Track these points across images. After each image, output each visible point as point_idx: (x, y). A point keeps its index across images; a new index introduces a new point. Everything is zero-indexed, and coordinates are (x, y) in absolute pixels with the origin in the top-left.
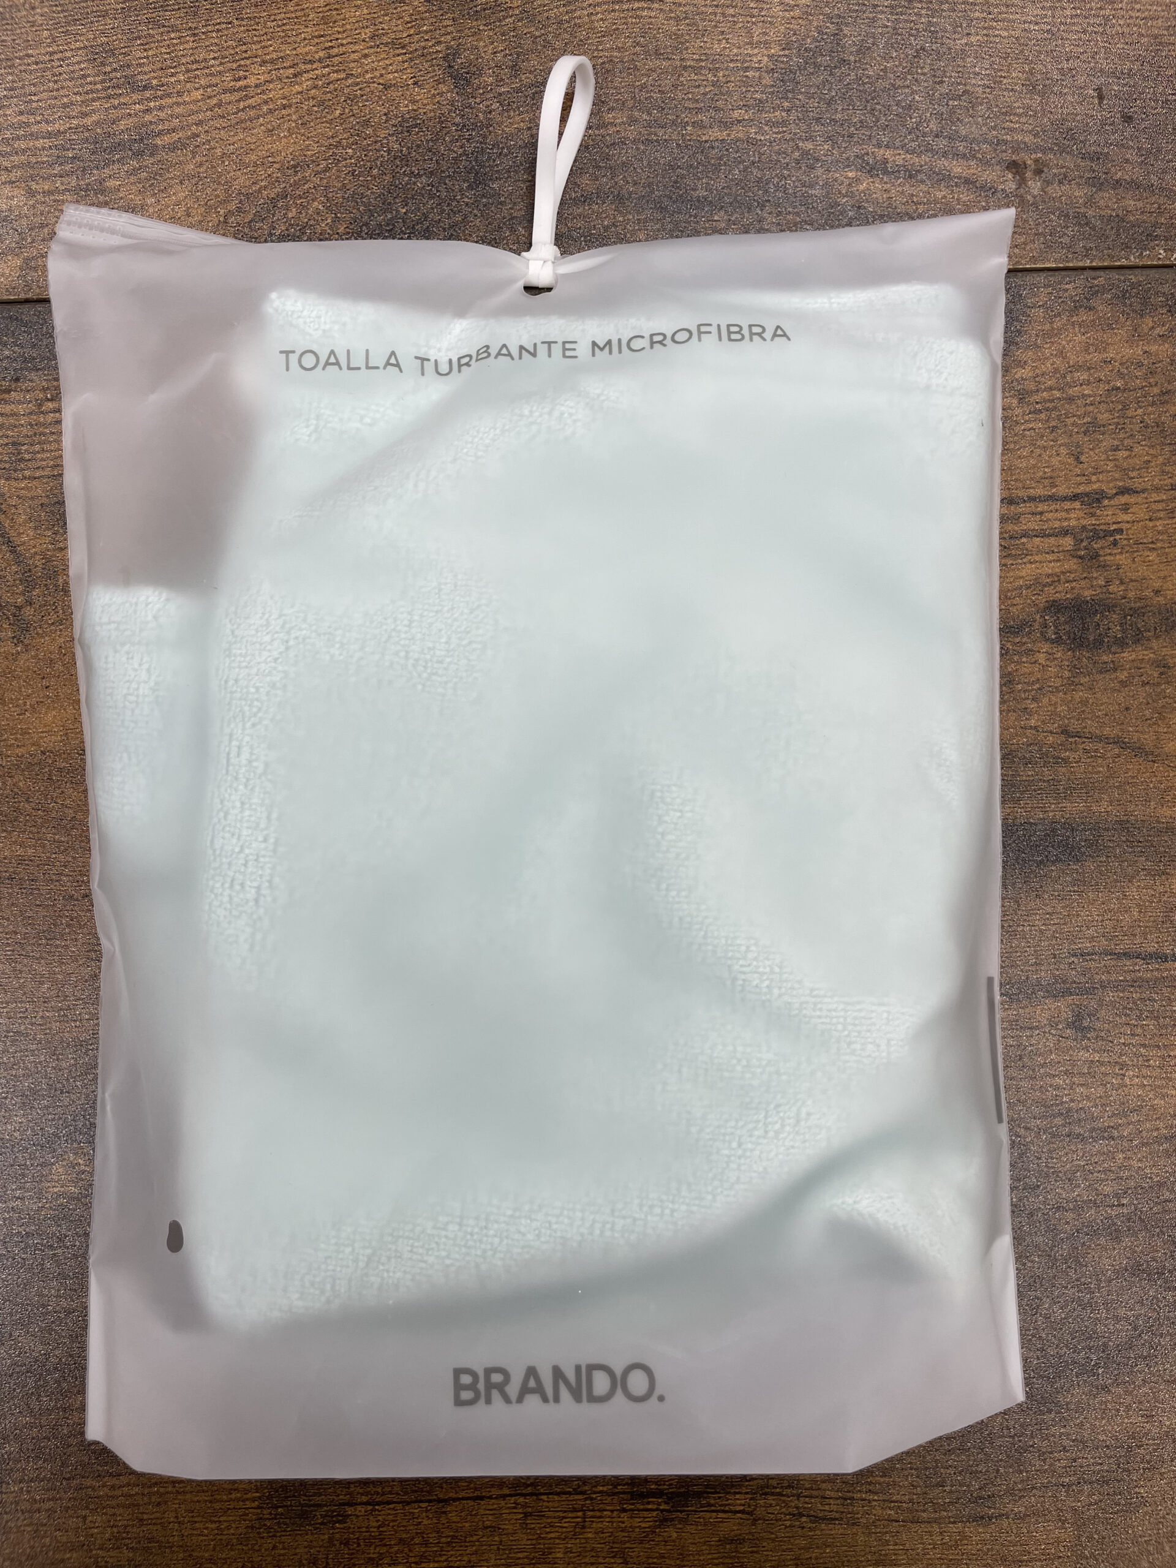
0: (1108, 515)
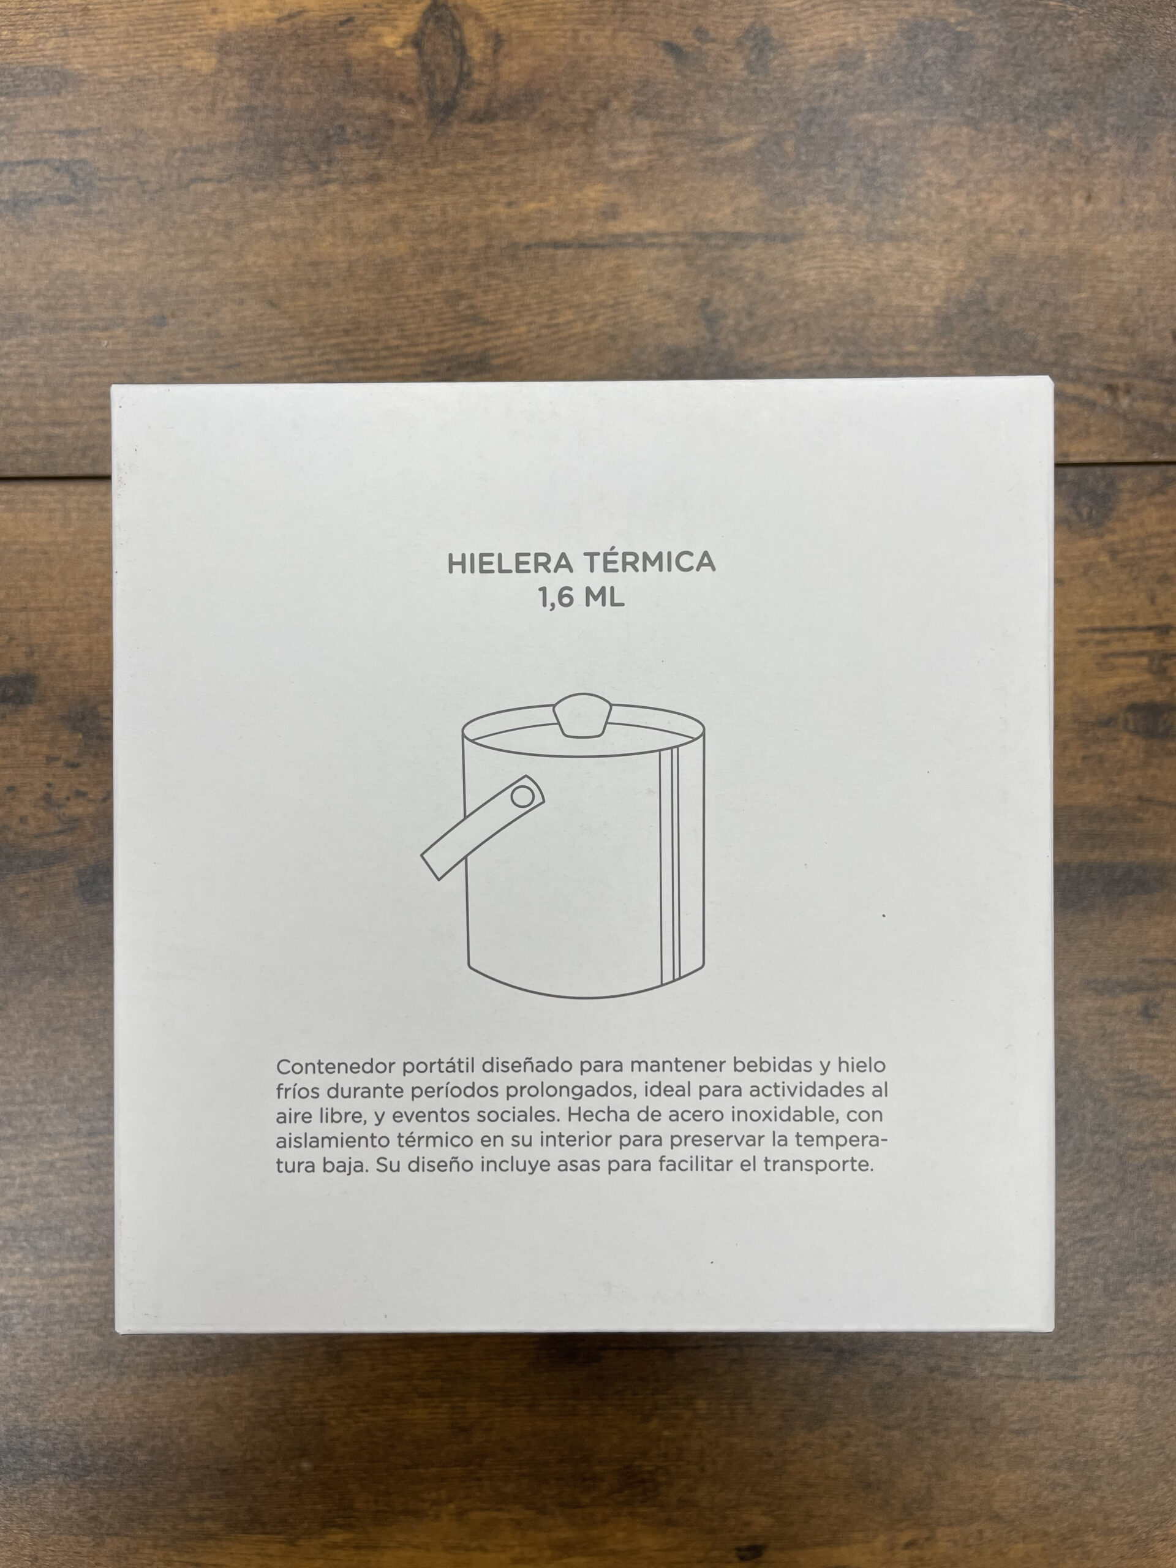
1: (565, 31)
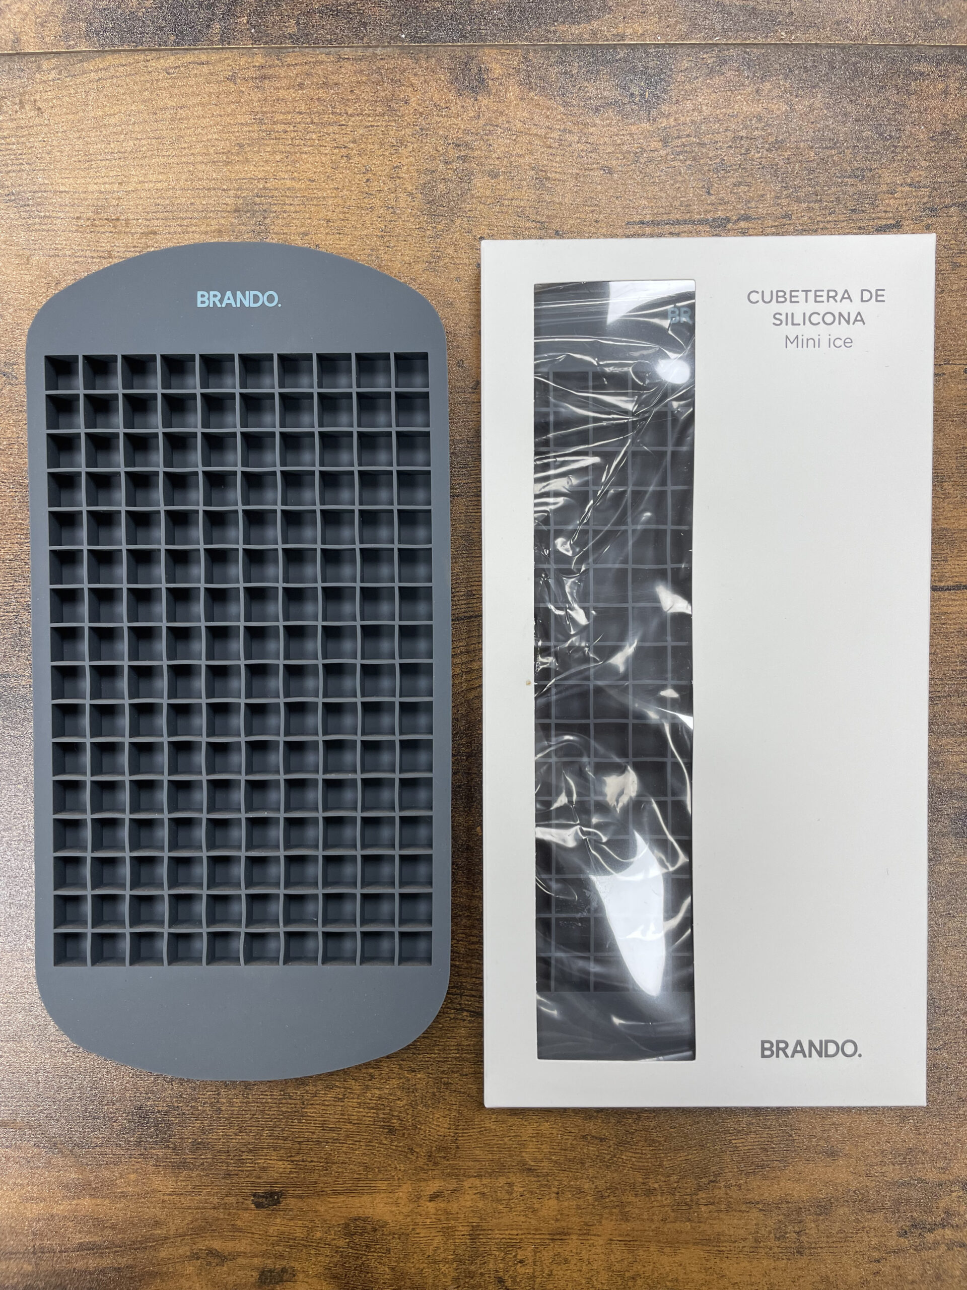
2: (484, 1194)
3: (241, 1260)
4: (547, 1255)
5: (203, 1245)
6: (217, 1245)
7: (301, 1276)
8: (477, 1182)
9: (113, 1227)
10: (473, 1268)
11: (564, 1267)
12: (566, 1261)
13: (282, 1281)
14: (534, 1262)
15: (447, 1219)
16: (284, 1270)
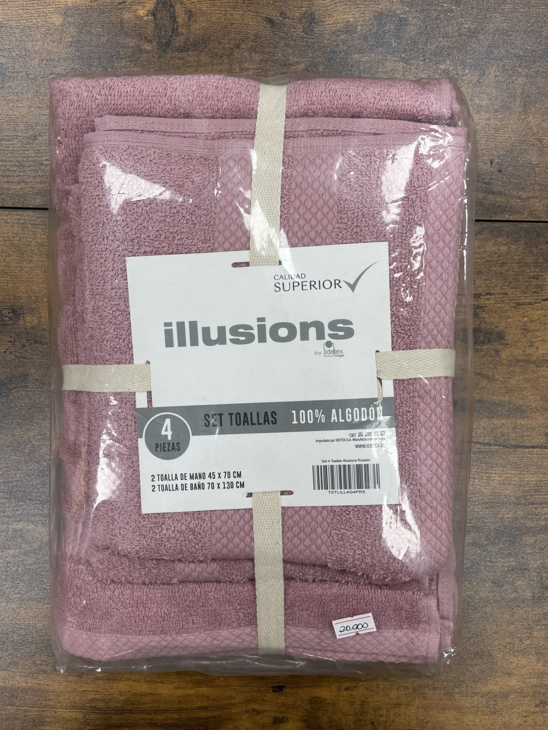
0: (482, 301)
1: (222, 11)
2: (367, 688)
3: (267, 714)
4: (392, 713)
5: (250, 707)
6: (257, 707)
7: (290, 720)
8: (364, 683)
9: (213, 700)
10: (361, 718)
11: (399, 718)
12: (400, 715)
13: (282, 722)
14: (387, 716)
15: (352, 698)
16: (284, 718)
